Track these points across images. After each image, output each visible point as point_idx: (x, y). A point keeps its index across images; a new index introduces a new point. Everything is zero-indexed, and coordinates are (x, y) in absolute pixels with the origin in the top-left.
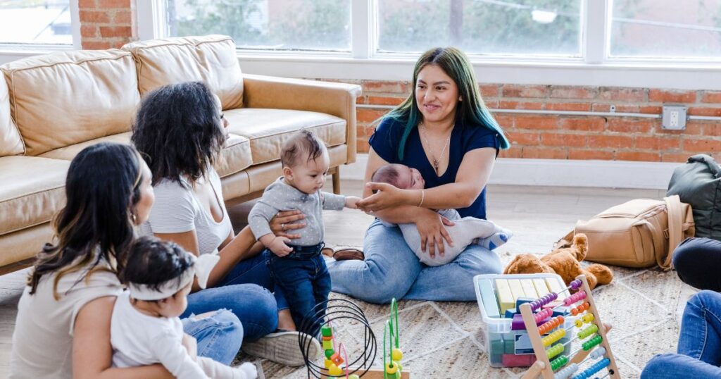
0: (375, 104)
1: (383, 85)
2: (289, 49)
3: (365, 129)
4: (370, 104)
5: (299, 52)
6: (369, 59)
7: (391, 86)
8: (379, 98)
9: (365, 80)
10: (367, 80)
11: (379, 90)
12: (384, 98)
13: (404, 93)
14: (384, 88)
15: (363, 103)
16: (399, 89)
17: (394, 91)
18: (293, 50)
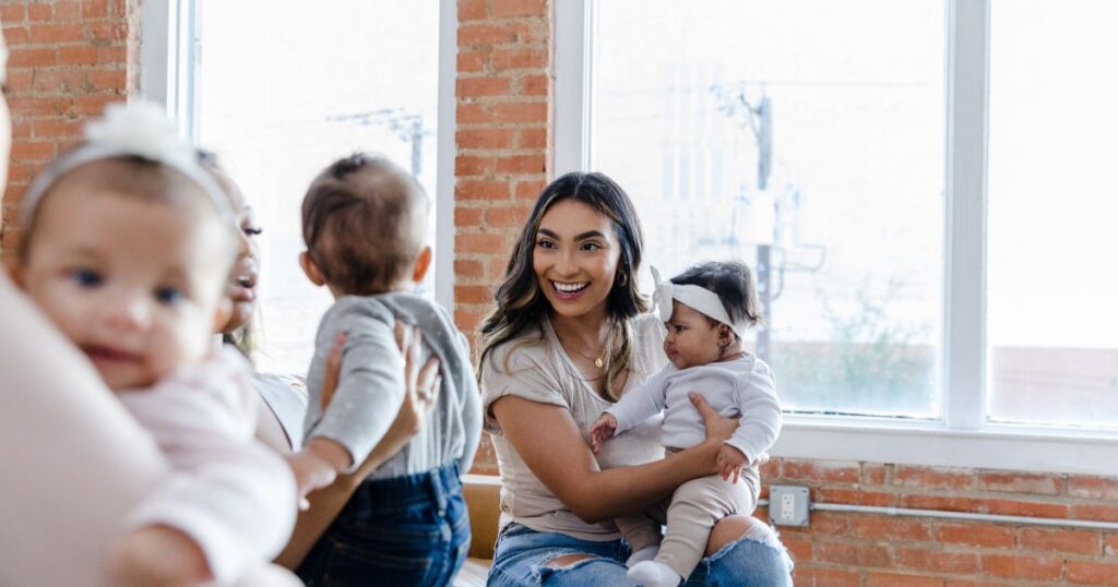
0: (999, 514)
1: (1017, 480)
2: (819, 413)
3: (979, 559)
4: (991, 513)
5: (837, 416)
6: (981, 431)
7: (1032, 481)
8: (1011, 503)
9: (981, 469)
10: (986, 469)
11: (1009, 488)
12: (1019, 504)
13: (1058, 495)
14: (1020, 485)
15: (976, 512)
16: (1049, 487)
17: (1038, 490)
18: (827, 413)
